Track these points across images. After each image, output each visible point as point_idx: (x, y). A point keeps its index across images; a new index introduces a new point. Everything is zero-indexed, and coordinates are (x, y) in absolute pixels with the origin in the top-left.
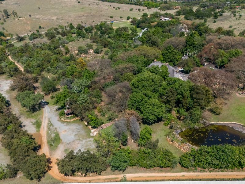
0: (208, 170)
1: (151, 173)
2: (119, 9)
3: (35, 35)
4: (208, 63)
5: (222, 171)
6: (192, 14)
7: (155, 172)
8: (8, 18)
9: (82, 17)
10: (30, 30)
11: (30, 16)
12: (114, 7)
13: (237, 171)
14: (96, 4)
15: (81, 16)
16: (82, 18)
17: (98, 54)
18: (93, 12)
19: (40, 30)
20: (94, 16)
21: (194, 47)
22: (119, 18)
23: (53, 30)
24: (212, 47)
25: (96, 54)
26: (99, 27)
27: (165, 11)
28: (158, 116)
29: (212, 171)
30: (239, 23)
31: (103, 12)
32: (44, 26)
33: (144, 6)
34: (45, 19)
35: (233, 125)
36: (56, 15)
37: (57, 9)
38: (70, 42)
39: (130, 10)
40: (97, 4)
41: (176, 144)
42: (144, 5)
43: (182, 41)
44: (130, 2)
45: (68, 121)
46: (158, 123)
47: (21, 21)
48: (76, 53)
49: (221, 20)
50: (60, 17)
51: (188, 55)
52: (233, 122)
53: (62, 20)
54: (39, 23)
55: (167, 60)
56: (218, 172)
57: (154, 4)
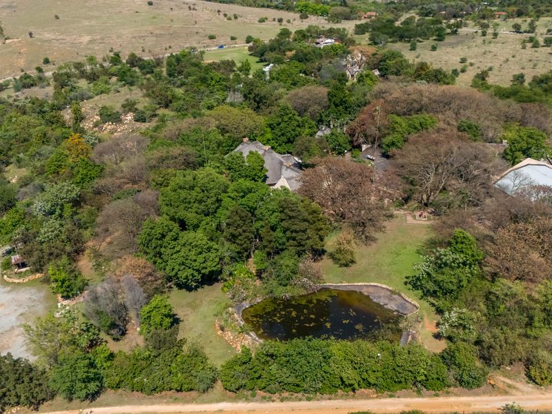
0: (278, 396)
1: (153, 404)
2: (236, 18)
3: (28, 80)
4: (369, 146)
5: (309, 399)
6: (386, 31)
7: (159, 403)
9: (146, 36)
10: (22, 67)
11: (31, 34)
12: (225, 15)
13: (341, 397)
14: (187, 6)
15: (146, 34)
16: (147, 39)
17: (144, 124)
18: (175, 26)
19: (44, 67)
20: (174, 35)
21: (346, 108)
22: (229, 39)
23: (72, 67)
24: (376, 110)
25: (138, 124)
26: (174, 60)
27: (337, 22)
28: (203, 271)
29: (287, 398)
30: (485, 51)
31: (197, 26)
32: (57, 58)
33: (296, 13)
34: (64, 41)
35: (371, 290)
36: (89, 32)
37: (97, 18)
38: (97, 95)
39: (260, 21)
40: (190, 8)
41: (229, 335)
42: (297, 9)
43: (320, 95)
44: (266, 4)
45: (17, 281)
46: (211, 285)
47: (10, 46)
48: (95, 120)
49: (451, 45)
50: (98, 37)
51: (332, 126)
52: (372, 284)
53: (101, 45)
54: (48, 52)
55: (279, 138)
56: (300, 400)
57: (318, 8)
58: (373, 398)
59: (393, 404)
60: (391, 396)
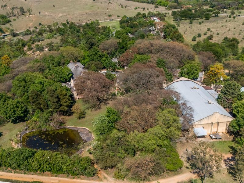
0: (15, 171)
2: (126, 7)
3: (29, 32)
5: (25, 173)
8: (23, 14)
10: (30, 26)
11: (40, 13)
12: (122, 6)
13: (37, 174)
15: (84, 14)
16: (83, 16)
18: (98, 10)
19: (38, 27)
20: (95, 14)
22: (116, 17)
23: (47, 27)
27: (170, 10)
29: (17, 172)
31: (107, 10)
32: (45, 23)
34: (51, 16)
35: (82, 130)
36: (63, 12)
37: (69, 6)
39: (135, 9)
40: (109, 2)
47: (30, 17)
49: (210, 22)
50: (65, 15)
53: (64, 18)
57: (165, 3)
58: (49, 176)
59: (54, 180)
60: (56, 176)
